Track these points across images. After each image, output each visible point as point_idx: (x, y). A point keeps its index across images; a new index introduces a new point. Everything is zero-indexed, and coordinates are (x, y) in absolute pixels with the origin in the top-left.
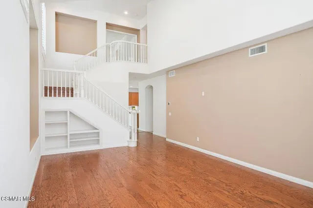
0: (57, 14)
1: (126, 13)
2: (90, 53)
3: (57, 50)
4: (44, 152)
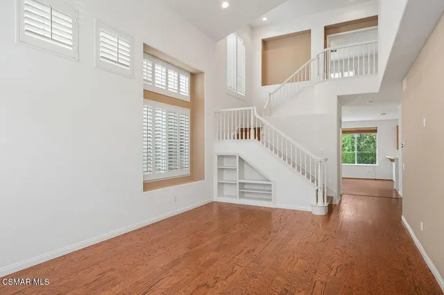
0: (265, 42)
2: (288, 80)
3: (263, 84)
4: (217, 198)
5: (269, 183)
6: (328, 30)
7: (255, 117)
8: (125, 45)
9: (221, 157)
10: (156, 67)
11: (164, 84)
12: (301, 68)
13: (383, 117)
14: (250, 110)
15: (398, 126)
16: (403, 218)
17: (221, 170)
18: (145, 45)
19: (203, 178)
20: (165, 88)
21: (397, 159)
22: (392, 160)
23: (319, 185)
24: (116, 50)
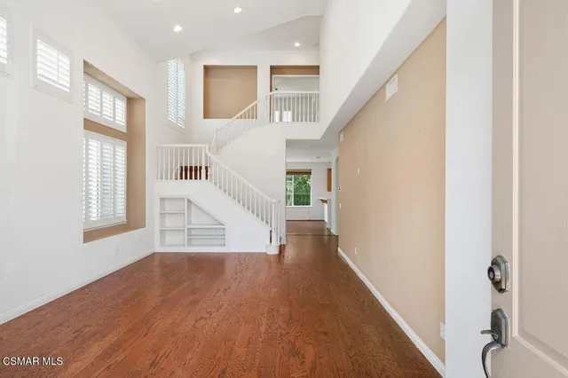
0: (206, 68)
1: (297, 44)
2: (238, 115)
3: (206, 116)
4: (159, 249)
5: (222, 227)
6: (274, 70)
7: (206, 155)
8: (65, 61)
9: (162, 200)
10: (90, 88)
11: (99, 110)
12: (250, 106)
13: (317, 160)
14: (201, 148)
15: (330, 170)
16: (339, 249)
17: (163, 215)
18: (86, 63)
19: (143, 226)
20: (99, 114)
21: (330, 200)
22: (326, 202)
23: (273, 227)
24: (56, 67)
